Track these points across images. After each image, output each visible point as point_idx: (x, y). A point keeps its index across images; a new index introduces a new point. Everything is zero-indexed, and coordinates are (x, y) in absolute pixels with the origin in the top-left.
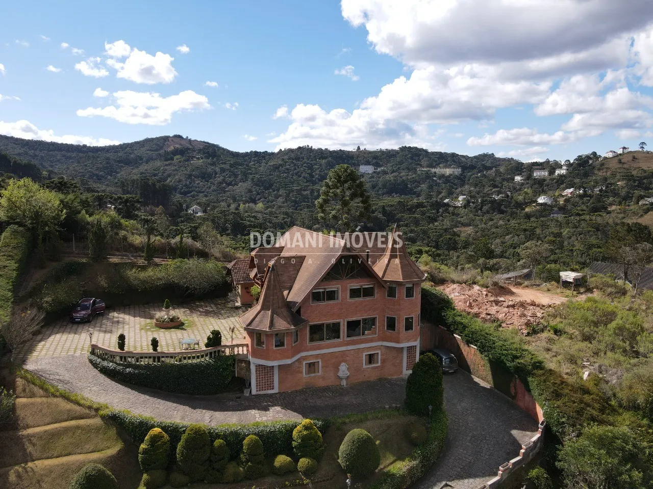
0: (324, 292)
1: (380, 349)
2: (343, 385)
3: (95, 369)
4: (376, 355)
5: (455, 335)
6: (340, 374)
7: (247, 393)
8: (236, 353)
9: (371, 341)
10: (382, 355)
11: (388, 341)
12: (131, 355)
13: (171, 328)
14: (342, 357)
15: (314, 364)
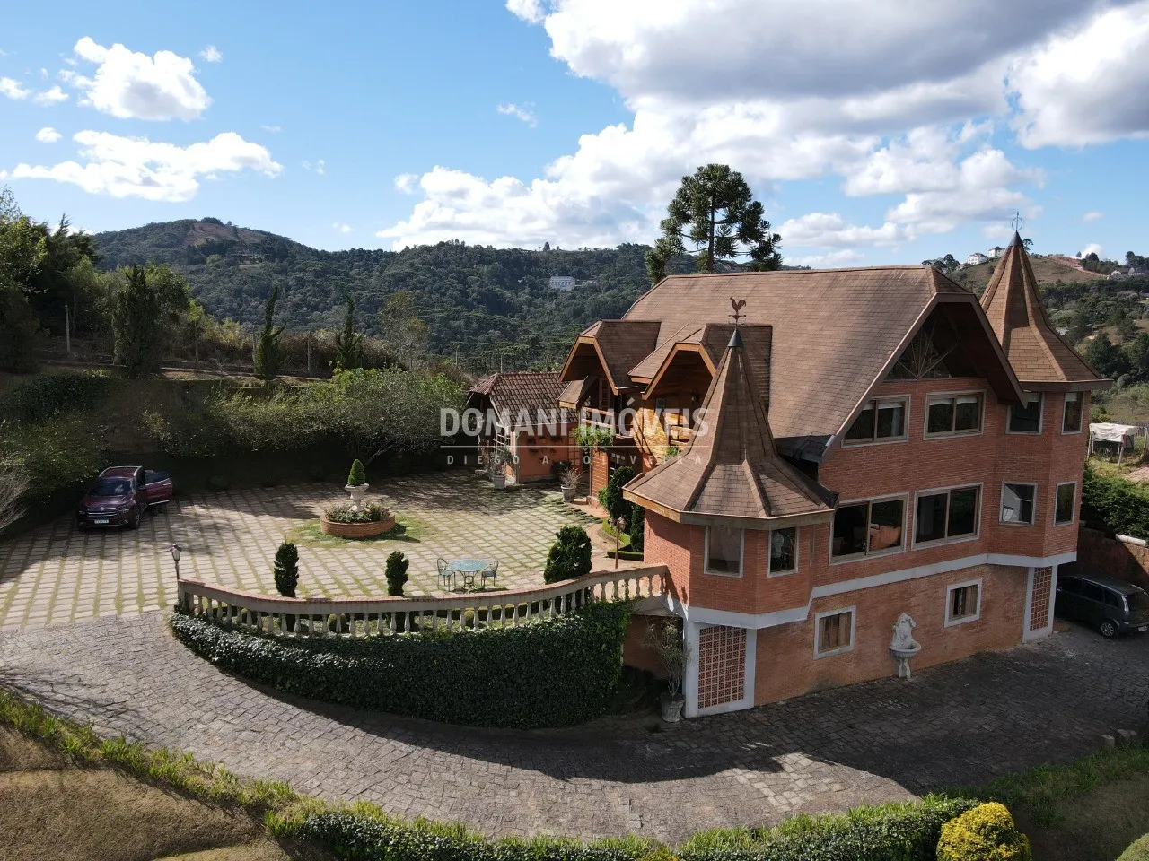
0: (873, 411)
1: (981, 573)
2: (905, 678)
3: (201, 660)
4: (969, 591)
5: (1122, 537)
6: (896, 645)
7: (672, 717)
8: (633, 594)
9: (965, 551)
10: (984, 590)
12: (318, 609)
13: (374, 538)
14: (897, 599)
15: (836, 619)
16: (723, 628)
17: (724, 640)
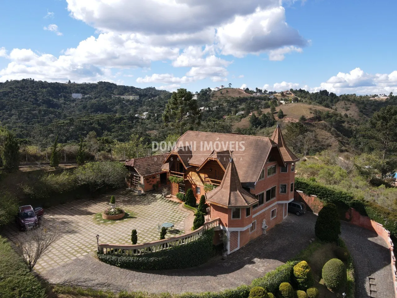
1: (277, 206)
2: (265, 234)
5: (298, 191)
6: (263, 227)
7: (225, 255)
8: (213, 226)
9: (274, 202)
10: (277, 210)
11: (281, 200)
13: (123, 219)
14: (262, 216)
16: (234, 231)
17: (234, 234)
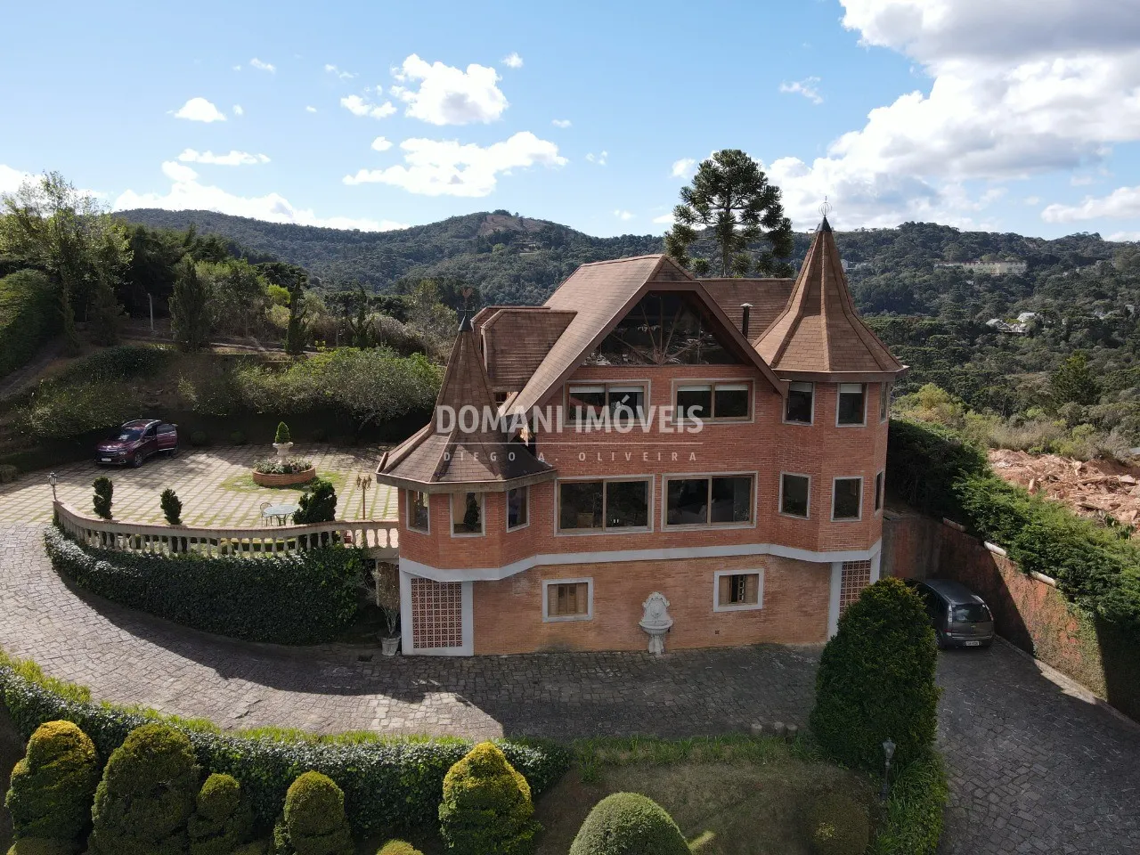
0: (604, 394)
1: (763, 564)
2: (654, 653)
4: (750, 579)
5: (989, 545)
6: (646, 622)
7: (389, 651)
8: (372, 544)
9: (737, 539)
10: (767, 581)
11: (786, 544)
14: (655, 576)
15: (572, 588)
16: (429, 581)
